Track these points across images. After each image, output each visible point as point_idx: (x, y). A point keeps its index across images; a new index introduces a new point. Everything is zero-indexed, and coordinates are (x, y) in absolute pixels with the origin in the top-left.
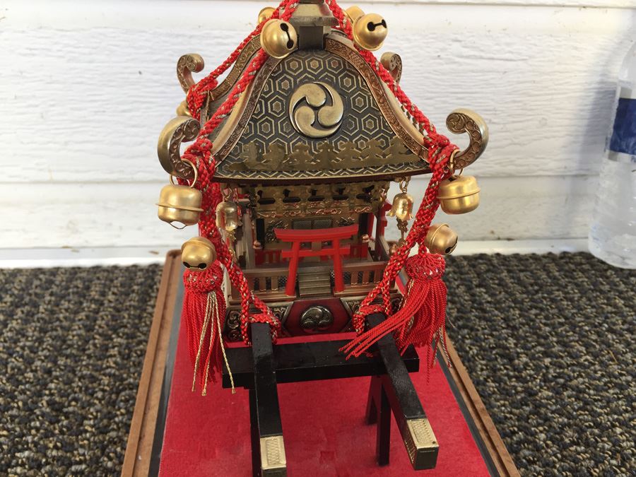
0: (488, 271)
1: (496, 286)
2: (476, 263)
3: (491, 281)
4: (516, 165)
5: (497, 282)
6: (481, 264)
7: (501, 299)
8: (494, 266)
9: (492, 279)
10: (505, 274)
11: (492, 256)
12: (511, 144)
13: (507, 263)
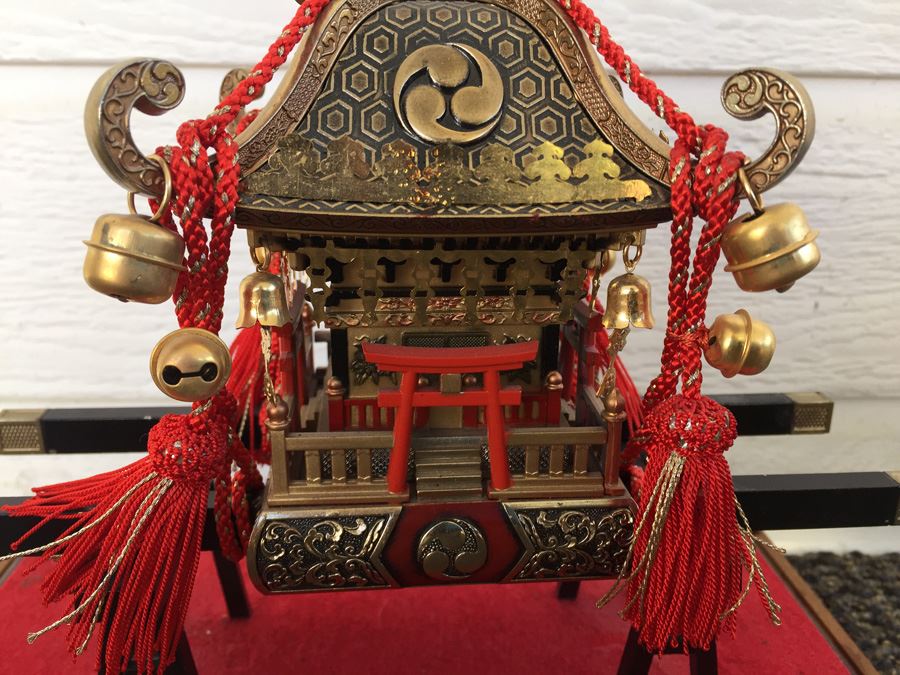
0: (844, 590)
1: (868, 626)
2: (815, 573)
3: (854, 614)
4: (877, 376)
5: (867, 615)
6: (828, 574)
7: (886, 656)
8: (855, 580)
9: (855, 609)
10: (880, 597)
11: (845, 558)
12: (862, 335)
13: (879, 573)
